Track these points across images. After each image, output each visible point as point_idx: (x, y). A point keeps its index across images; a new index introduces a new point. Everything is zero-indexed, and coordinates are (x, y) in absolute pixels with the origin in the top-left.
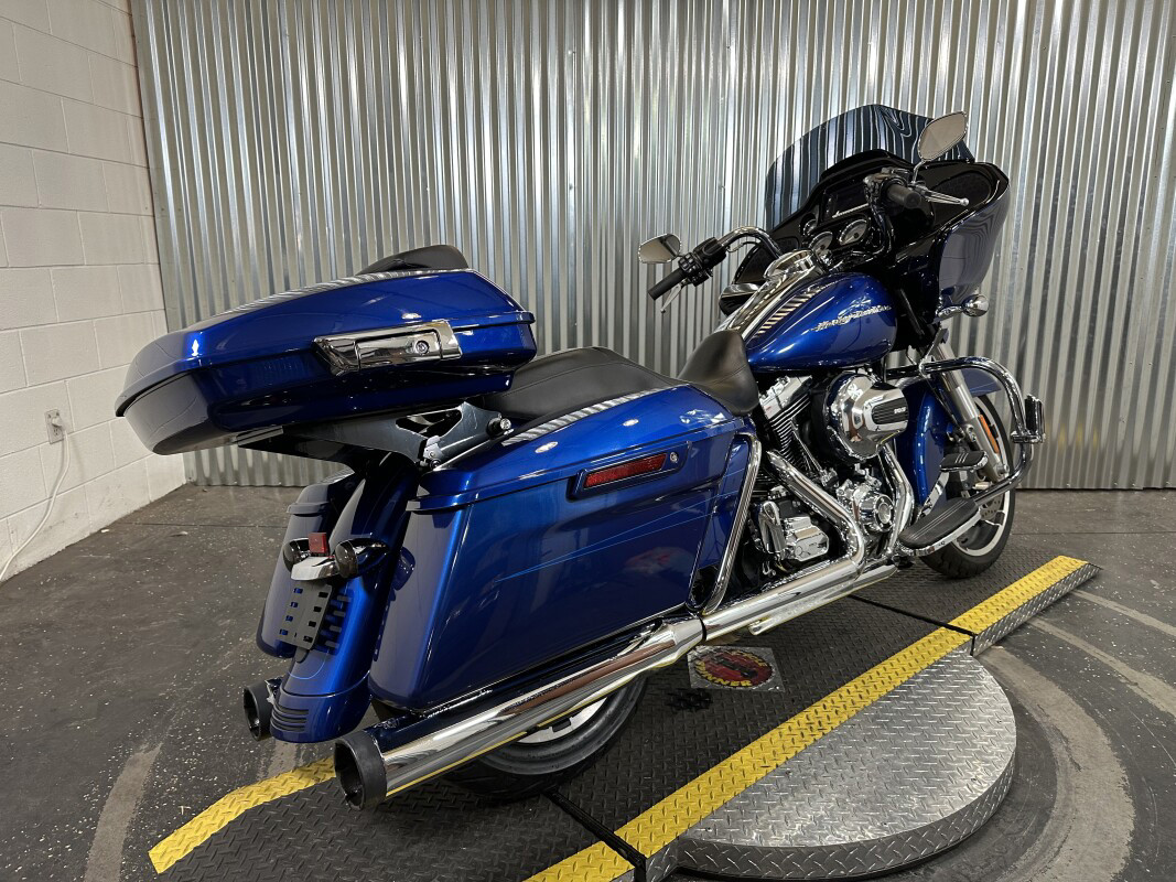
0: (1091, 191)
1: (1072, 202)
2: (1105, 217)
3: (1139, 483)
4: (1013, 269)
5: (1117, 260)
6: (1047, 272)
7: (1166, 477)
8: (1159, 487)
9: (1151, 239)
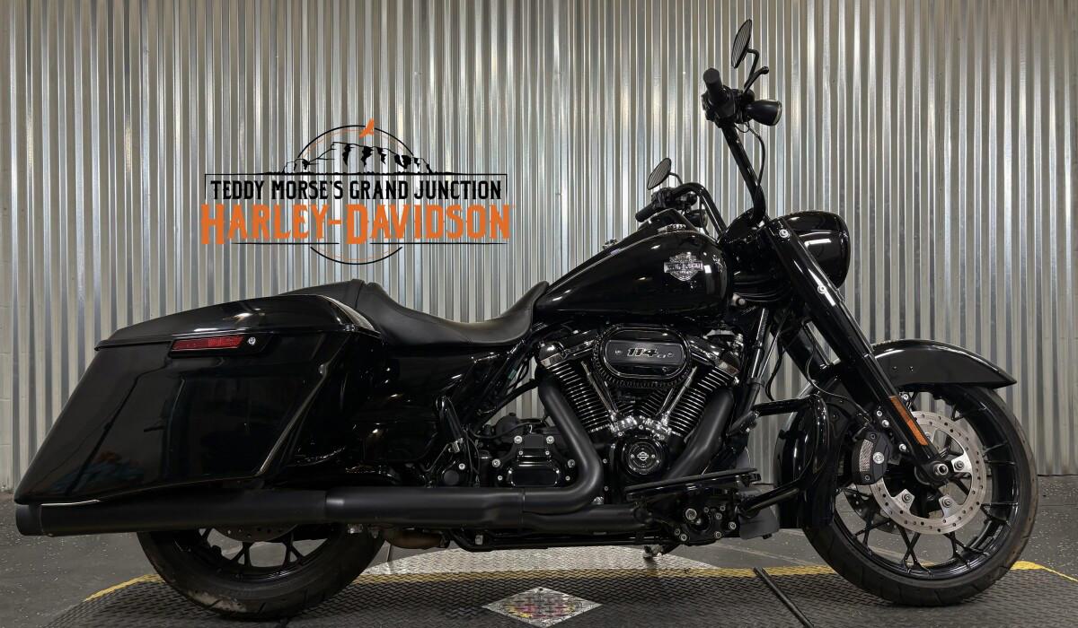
2: (902, 224)
5: (917, 262)
9: (944, 243)
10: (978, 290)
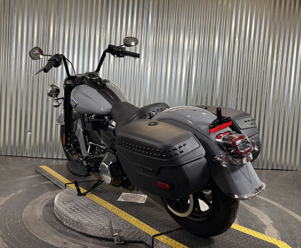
0: (253, 79)
1: (248, 82)
2: (258, 86)
3: (270, 168)
4: (232, 100)
5: (261, 99)
6: (242, 101)
7: (277, 166)
8: (276, 169)
9: (270, 94)
10: (280, 110)
